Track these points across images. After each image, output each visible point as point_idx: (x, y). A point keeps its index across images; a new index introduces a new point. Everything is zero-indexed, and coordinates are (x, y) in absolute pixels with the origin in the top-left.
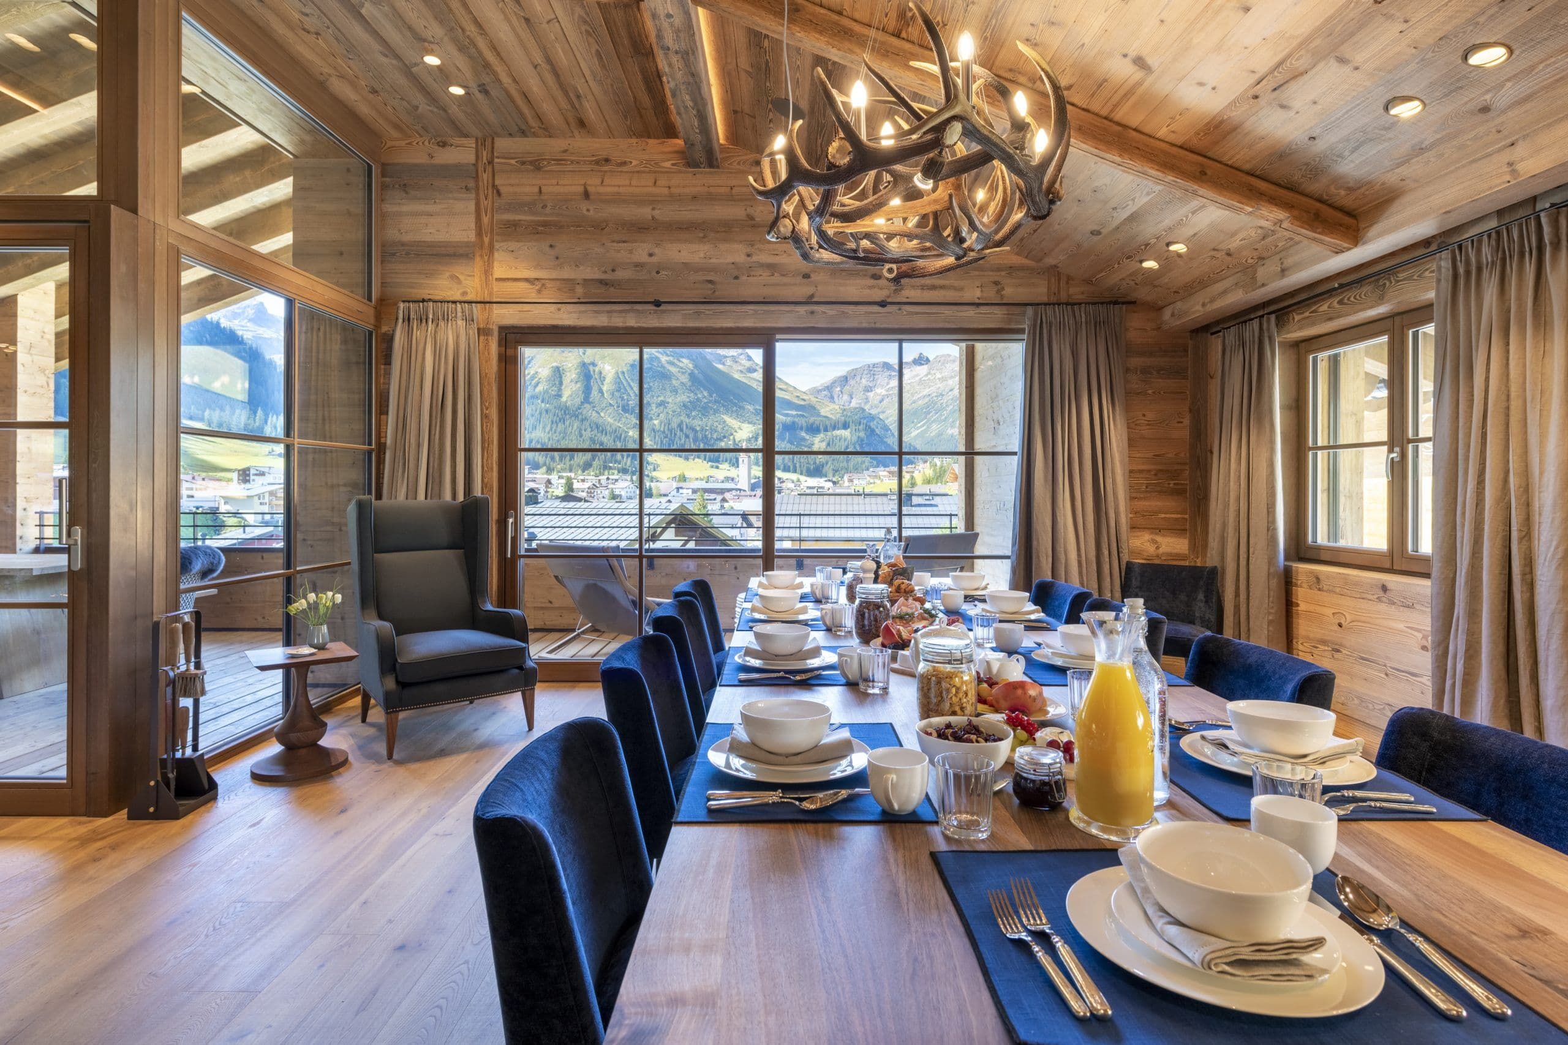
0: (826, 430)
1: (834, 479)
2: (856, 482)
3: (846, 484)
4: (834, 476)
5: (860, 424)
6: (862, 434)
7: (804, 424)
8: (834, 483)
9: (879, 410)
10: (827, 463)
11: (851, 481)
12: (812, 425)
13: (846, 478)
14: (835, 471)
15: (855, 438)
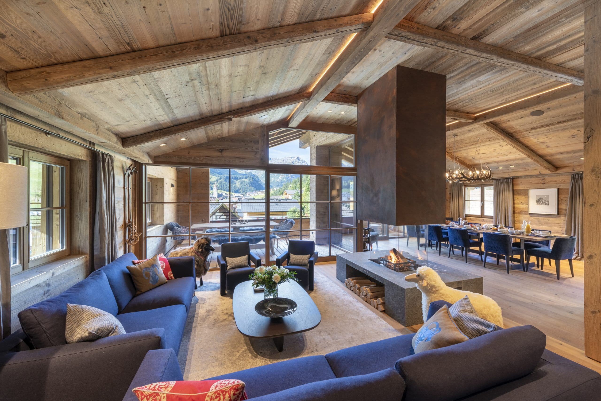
0: (240, 179)
1: (243, 194)
2: (250, 195)
3: (248, 195)
4: (243, 193)
5: (251, 177)
6: (251, 180)
7: (233, 177)
8: (244, 195)
9: (256, 173)
10: (241, 189)
11: (249, 194)
12: (236, 177)
13: (247, 194)
14: (243, 191)
15: (249, 182)
